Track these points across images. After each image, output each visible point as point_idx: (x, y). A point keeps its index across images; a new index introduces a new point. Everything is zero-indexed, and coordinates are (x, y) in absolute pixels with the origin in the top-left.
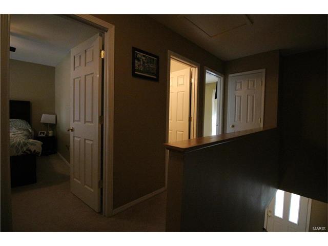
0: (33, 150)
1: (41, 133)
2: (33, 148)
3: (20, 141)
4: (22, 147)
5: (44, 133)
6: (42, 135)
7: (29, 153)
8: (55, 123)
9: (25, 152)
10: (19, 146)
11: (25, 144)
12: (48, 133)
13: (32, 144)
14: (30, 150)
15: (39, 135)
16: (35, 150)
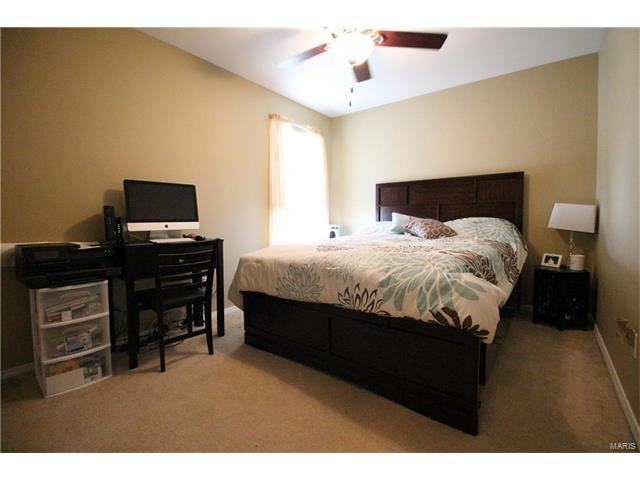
0: (462, 317)
1: (547, 259)
2: (464, 309)
3: (436, 273)
4: (434, 296)
5: (556, 259)
6: (551, 263)
7: (450, 321)
8: (593, 231)
9: (438, 315)
10: (427, 289)
11: (445, 289)
12: (567, 259)
13: (464, 293)
14: (453, 314)
15: (543, 263)
16: (469, 319)
